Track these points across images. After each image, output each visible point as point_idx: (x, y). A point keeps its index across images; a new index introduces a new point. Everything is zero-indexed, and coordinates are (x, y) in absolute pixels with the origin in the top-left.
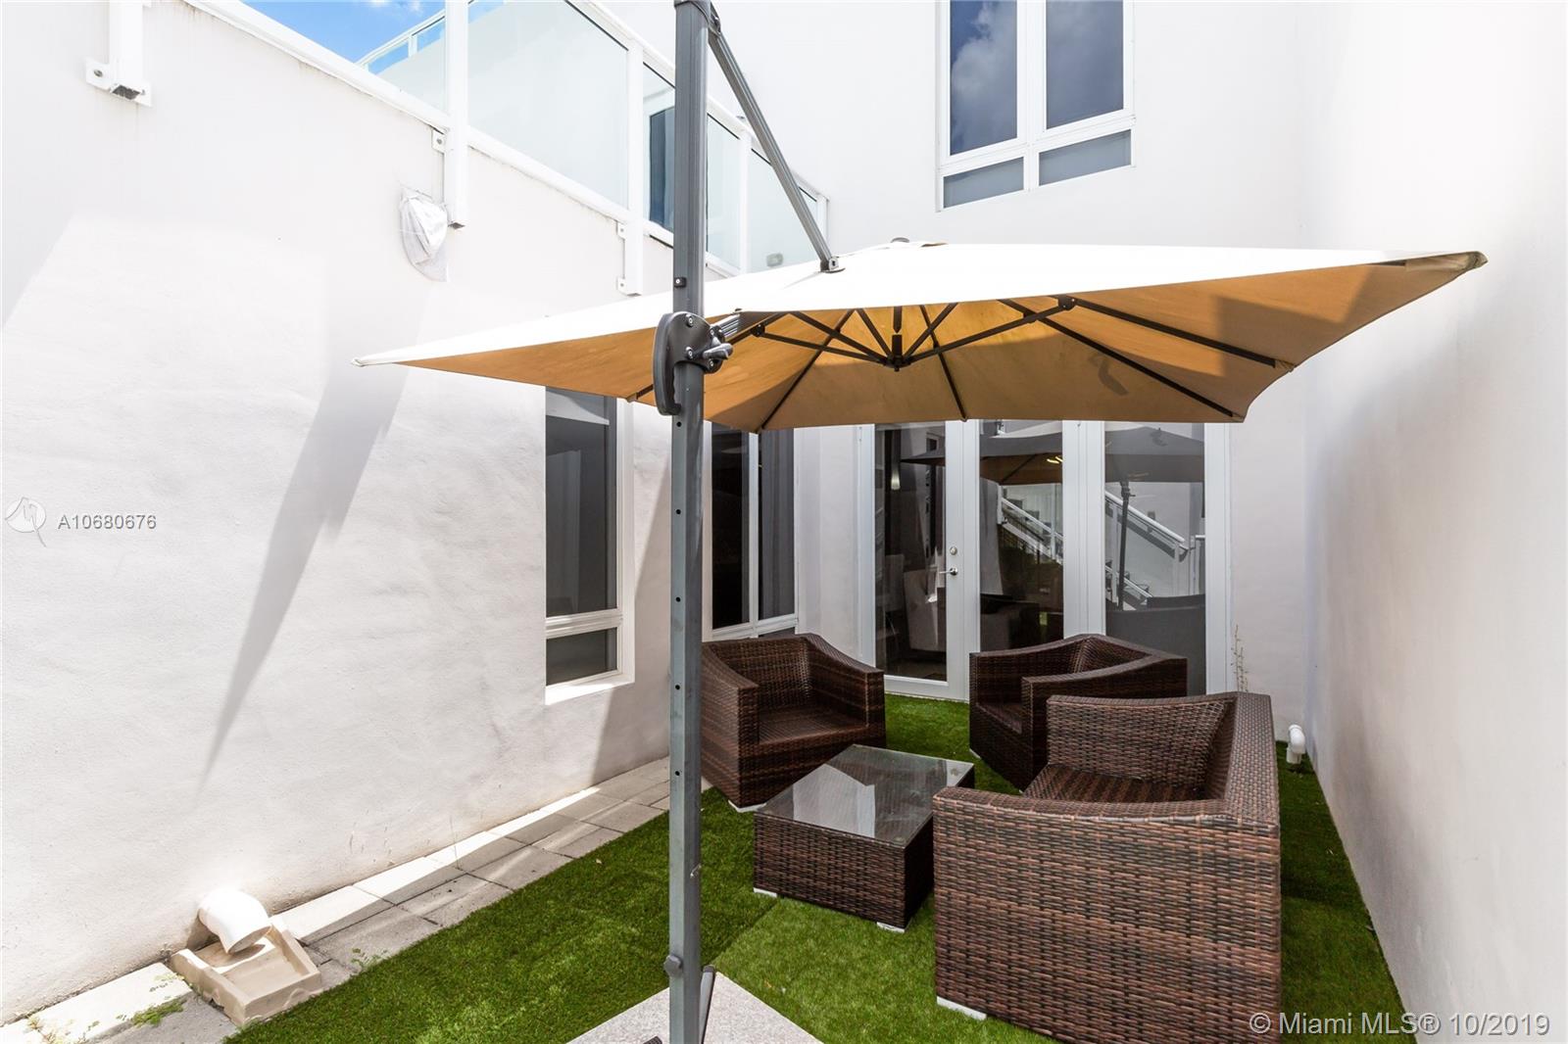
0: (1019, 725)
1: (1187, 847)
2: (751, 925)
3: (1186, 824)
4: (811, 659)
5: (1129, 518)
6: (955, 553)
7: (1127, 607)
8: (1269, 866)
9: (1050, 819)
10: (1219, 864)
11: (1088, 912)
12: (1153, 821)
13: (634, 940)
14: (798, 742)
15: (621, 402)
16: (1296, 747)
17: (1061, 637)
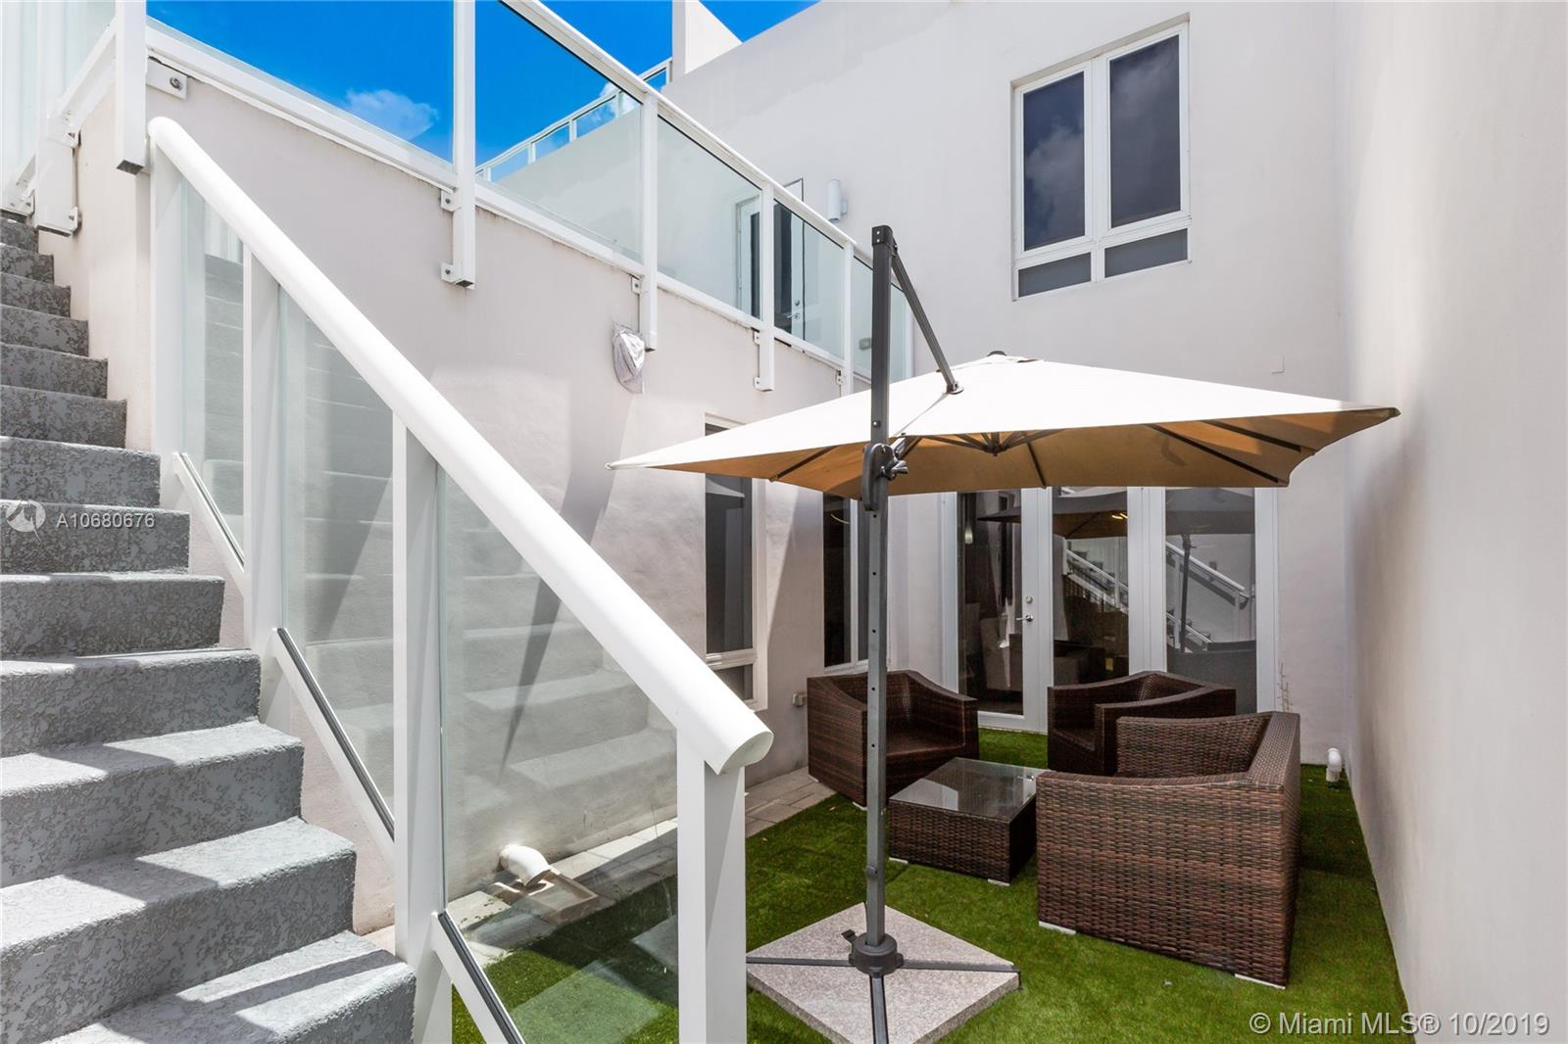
0: (1092, 744)
1: (1221, 803)
2: (893, 880)
3: (1221, 787)
4: (912, 691)
5: (1191, 567)
6: (1030, 602)
7: (1187, 651)
8: (1276, 813)
9: (1123, 789)
10: (1244, 814)
11: (1150, 853)
12: (1198, 787)
13: (808, 887)
14: (909, 755)
15: (755, 481)
16: (1334, 766)
17: (1125, 673)
